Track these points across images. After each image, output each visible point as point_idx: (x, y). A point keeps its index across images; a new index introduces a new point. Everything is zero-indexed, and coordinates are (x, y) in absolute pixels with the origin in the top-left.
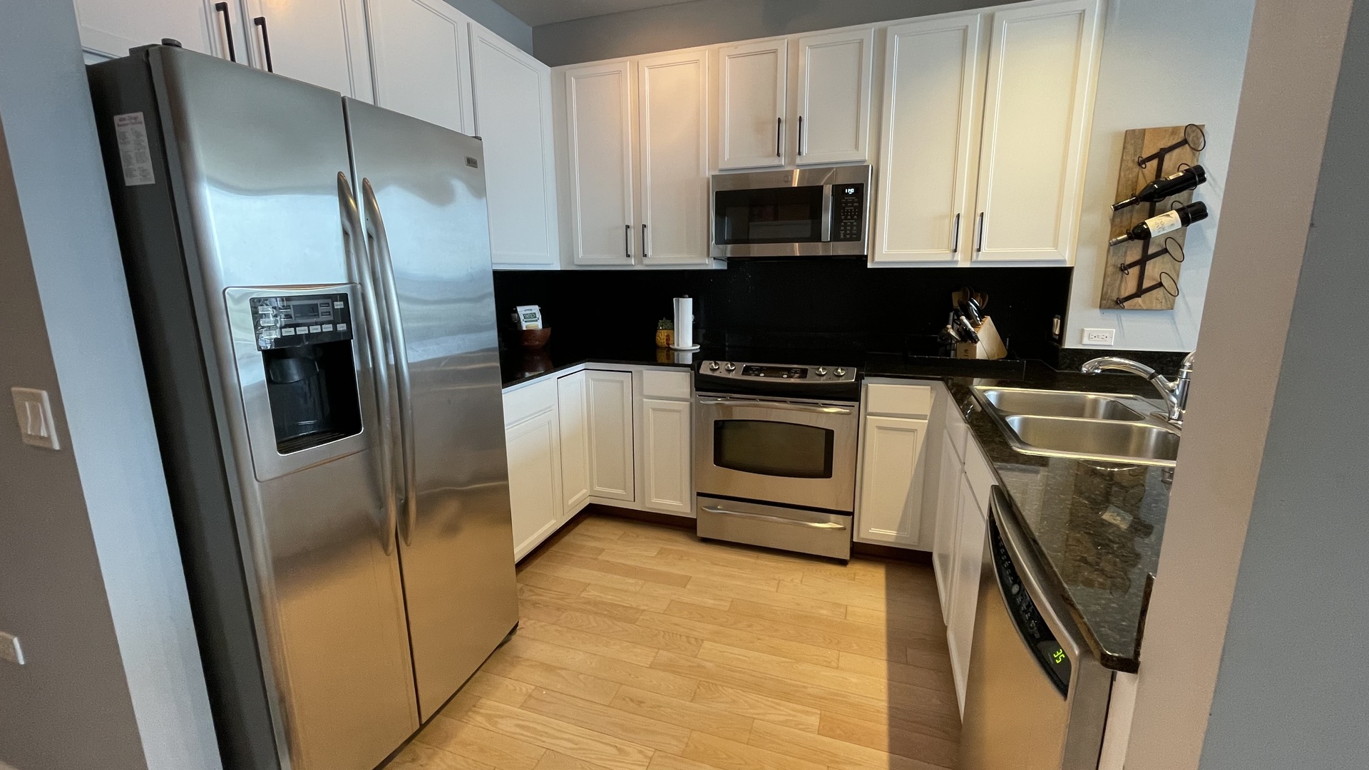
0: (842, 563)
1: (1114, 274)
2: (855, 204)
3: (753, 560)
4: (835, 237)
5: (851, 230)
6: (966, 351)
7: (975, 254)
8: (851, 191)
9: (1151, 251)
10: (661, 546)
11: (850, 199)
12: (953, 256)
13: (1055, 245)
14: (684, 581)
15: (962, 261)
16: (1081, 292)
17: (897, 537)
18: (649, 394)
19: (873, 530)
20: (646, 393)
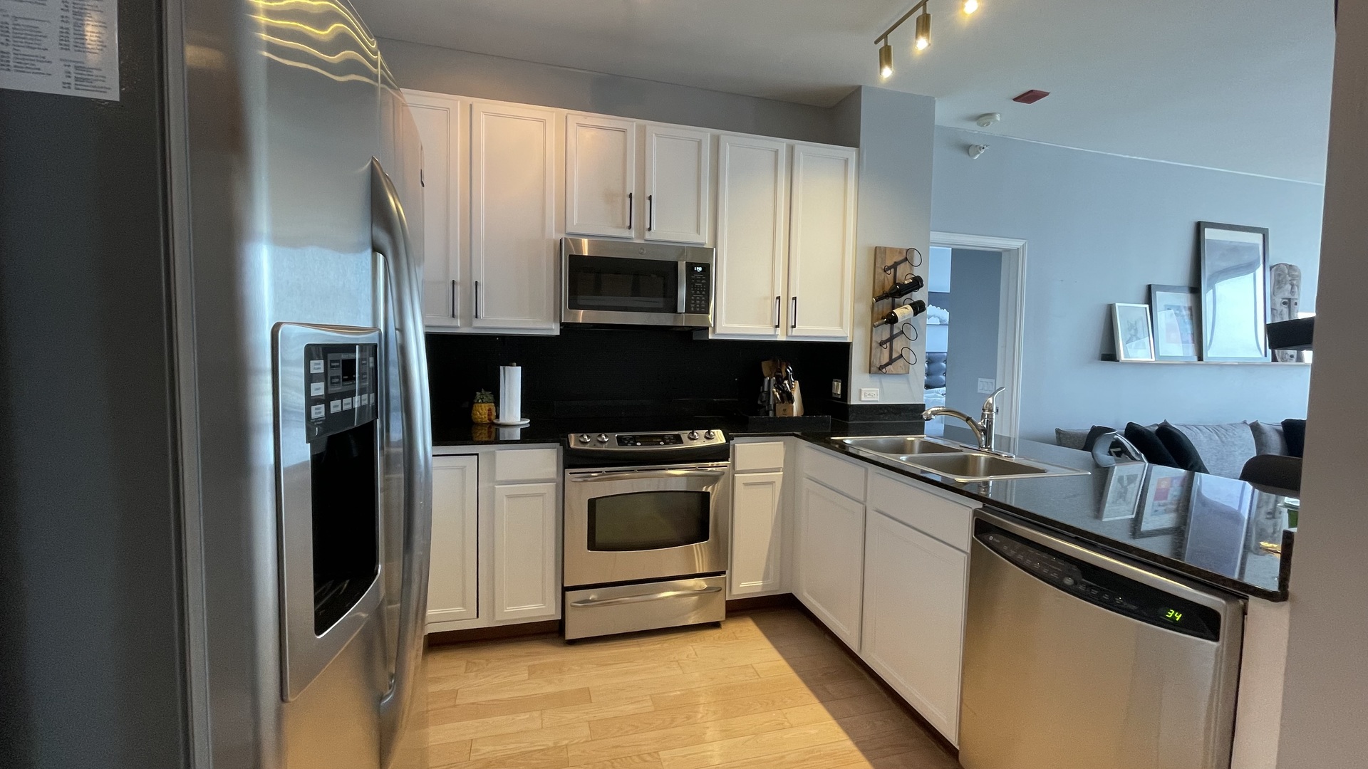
0: (716, 625)
1: (877, 348)
2: (703, 281)
3: (637, 649)
4: (688, 310)
5: (700, 304)
6: (785, 410)
7: (790, 329)
8: (699, 269)
9: (896, 331)
10: (530, 663)
11: (699, 276)
12: (775, 331)
13: (841, 325)
14: (584, 696)
15: (781, 336)
16: (858, 360)
17: (763, 586)
18: (504, 479)
19: (743, 585)
20: (499, 478)
